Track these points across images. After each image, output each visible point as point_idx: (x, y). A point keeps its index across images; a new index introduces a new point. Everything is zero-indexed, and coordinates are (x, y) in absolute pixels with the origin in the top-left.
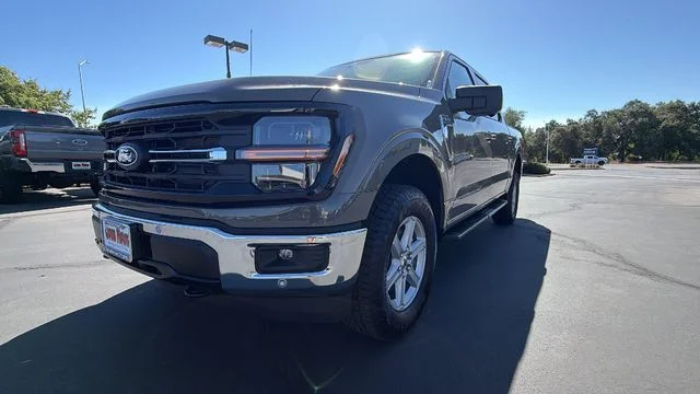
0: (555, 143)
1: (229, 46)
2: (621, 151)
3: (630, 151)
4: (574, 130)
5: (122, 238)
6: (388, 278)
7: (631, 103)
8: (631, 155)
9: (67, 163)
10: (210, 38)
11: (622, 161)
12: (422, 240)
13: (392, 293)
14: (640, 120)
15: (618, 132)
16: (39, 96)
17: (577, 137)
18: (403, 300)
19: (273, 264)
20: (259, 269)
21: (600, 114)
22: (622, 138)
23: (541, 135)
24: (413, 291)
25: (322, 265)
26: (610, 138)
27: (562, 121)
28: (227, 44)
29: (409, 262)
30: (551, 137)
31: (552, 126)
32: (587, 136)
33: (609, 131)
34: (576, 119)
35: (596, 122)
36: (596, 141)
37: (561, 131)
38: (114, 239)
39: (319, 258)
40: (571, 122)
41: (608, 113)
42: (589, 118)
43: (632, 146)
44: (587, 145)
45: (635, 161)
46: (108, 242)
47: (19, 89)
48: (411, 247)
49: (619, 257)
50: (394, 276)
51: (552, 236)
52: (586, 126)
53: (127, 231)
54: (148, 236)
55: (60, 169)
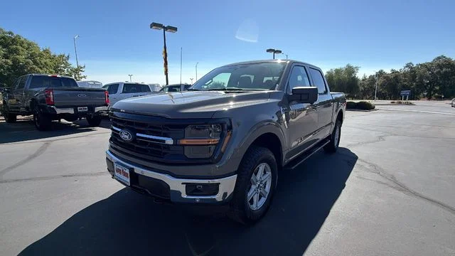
0: (382, 86)
1: (166, 29)
2: (429, 92)
3: (436, 91)
4: (396, 77)
5: (125, 174)
6: (249, 195)
7: (439, 58)
8: (436, 94)
9: (75, 108)
10: (154, 25)
11: (430, 98)
12: (269, 173)
13: (252, 202)
14: (444, 70)
15: (427, 78)
16: (52, 58)
17: (398, 82)
18: (258, 205)
19: (194, 191)
20: (187, 194)
21: (415, 66)
22: (430, 83)
23: (372, 79)
24: (263, 200)
25: (216, 192)
26: (422, 82)
27: (388, 71)
28: (164, 27)
29: (261, 185)
30: (379, 82)
31: (381, 74)
32: (405, 81)
33: (421, 77)
34: (397, 69)
35: (411, 72)
36: (412, 85)
37: (387, 77)
38: (120, 173)
39: (214, 190)
40: (394, 72)
41: (421, 65)
42: (407, 69)
43: (437, 88)
44: (405, 88)
45: (439, 98)
46: (116, 174)
47: (41, 55)
48: (263, 178)
49: (393, 178)
50: (252, 193)
51: (358, 162)
52: (405, 74)
53: (127, 171)
54: (138, 175)
55: (71, 111)
